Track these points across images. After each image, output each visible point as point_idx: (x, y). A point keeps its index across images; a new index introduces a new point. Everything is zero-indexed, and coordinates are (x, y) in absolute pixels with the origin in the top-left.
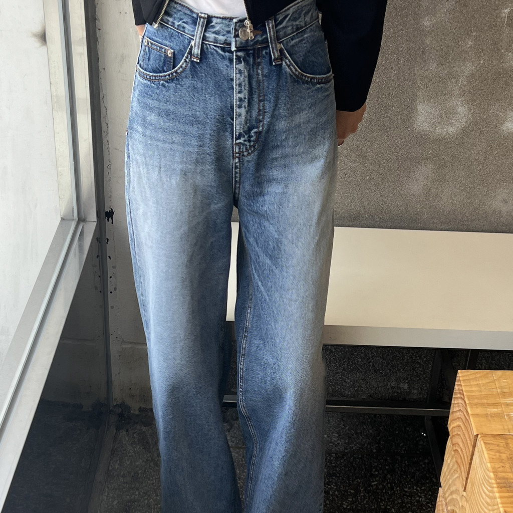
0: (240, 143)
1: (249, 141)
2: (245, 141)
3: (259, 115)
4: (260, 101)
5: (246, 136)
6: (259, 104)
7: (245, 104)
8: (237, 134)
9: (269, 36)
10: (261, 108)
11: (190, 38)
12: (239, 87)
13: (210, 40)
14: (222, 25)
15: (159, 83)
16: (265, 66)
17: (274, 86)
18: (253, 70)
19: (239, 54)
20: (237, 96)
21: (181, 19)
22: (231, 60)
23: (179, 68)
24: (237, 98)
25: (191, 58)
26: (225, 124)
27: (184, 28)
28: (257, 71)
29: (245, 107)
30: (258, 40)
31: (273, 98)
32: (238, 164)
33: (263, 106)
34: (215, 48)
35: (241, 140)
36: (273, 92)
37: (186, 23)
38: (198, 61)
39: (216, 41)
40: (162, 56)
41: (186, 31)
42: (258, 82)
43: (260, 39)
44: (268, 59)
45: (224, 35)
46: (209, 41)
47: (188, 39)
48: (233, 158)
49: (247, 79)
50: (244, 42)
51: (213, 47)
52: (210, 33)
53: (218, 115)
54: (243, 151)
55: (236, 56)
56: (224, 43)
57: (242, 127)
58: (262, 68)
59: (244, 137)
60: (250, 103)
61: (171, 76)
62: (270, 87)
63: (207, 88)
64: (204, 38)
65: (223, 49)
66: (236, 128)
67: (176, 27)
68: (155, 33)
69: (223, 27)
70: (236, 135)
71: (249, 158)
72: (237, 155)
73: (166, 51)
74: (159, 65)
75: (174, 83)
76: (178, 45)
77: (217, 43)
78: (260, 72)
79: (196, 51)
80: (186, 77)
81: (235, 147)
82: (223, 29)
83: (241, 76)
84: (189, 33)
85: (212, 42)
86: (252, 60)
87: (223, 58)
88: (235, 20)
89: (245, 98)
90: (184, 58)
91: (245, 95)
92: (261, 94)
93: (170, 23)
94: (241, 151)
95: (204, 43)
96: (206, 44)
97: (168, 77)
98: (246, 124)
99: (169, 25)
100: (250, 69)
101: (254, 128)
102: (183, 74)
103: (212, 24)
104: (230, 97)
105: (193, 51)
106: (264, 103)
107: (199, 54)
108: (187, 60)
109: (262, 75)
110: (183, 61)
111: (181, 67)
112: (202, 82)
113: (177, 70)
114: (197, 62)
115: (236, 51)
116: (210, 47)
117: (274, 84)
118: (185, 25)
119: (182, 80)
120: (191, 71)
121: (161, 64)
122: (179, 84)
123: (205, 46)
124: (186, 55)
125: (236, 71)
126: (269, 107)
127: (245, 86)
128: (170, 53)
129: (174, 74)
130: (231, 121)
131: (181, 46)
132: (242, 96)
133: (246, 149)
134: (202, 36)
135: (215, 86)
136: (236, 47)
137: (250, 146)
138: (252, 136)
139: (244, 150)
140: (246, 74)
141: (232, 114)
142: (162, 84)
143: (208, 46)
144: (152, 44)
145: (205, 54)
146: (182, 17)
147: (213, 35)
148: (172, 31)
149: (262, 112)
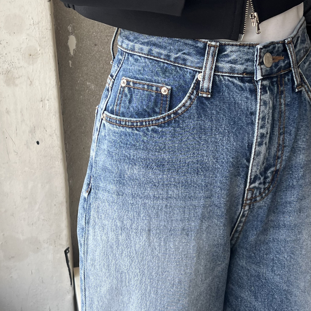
0: (255, 187)
1: (264, 183)
2: (260, 184)
3: (278, 150)
4: (280, 134)
5: (262, 178)
6: (279, 137)
7: (267, 140)
8: (252, 177)
9: (291, 61)
10: (281, 143)
11: (194, 71)
12: (262, 120)
13: (224, 70)
14: (239, 53)
15: (147, 129)
16: (287, 95)
17: (295, 116)
18: (276, 100)
19: (265, 83)
20: (259, 132)
21: (179, 51)
22: (253, 92)
23: (180, 108)
24: (259, 135)
25: (197, 94)
26: (238, 167)
27: (184, 60)
28: (280, 101)
29: (266, 144)
30: (281, 66)
31: (294, 129)
32: (246, 213)
33: (283, 140)
34: (231, 79)
35: (256, 184)
36: (294, 123)
37: (189, 54)
38: (209, 96)
39: (232, 71)
40: (152, 96)
41: (189, 64)
42: (281, 112)
43: (283, 65)
44: (289, 86)
45: (242, 64)
46: (223, 72)
47: (190, 73)
48: (242, 206)
49: (271, 111)
50: (268, 69)
51: (229, 78)
52: (223, 63)
53: (232, 158)
54: (255, 196)
55: (261, 85)
56: (243, 73)
57: (259, 167)
58: (285, 97)
59: (260, 179)
60: (270, 138)
61: (167, 118)
62: (291, 117)
63: (218, 127)
64: (217, 69)
65: (242, 80)
66: (252, 170)
67: (172, 60)
68: (139, 70)
69: (241, 56)
70: (251, 179)
71: (262, 203)
72: (248, 202)
73: (159, 89)
74: (148, 107)
75: (171, 126)
76: (176, 81)
77: (234, 73)
78: (282, 101)
79: (206, 84)
80: (190, 118)
81: (247, 193)
82: (240, 58)
83: (266, 108)
84: (192, 65)
85: (226, 73)
86: (276, 88)
87: (242, 89)
88: (259, 47)
89: (267, 133)
90: (188, 94)
91: (267, 130)
92: (281, 127)
93: (162, 57)
94: (254, 196)
95: (216, 75)
96: (219, 76)
97: (162, 120)
98: (263, 164)
99: (161, 59)
100: (274, 99)
101: (270, 167)
102: (185, 114)
103: (225, 53)
104: (248, 134)
105: (201, 86)
106: (284, 137)
107: (210, 88)
108: (192, 97)
109: (284, 104)
110: (186, 98)
111: (184, 105)
112: (211, 121)
113: (176, 111)
114: (207, 98)
115: (262, 80)
116: (225, 79)
117: (296, 114)
118: (186, 57)
119: (183, 121)
120: (197, 109)
121: (151, 104)
122: (178, 126)
123: (217, 78)
124: (190, 91)
125: (260, 103)
126: (288, 140)
127: (268, 119)
128: (164, 91)
129: (172, 116)
130: (247, 164)
131: (181, 82)
132: (263, 131)
133: (260, 193)
134: (214, 67)
135: (230, 124)
136: (262, 76)
137: (264, 189)
138: (268, 177)
139: (258, 194)
140: (271, 105)
141: (248, 154)
142: (152, 130)
143: (222, 78)
144: (134, 83)
145: (218, 87)
146: (181, 48)
147: (229, 65)
148: (166, 65)
149: (281, 147)
